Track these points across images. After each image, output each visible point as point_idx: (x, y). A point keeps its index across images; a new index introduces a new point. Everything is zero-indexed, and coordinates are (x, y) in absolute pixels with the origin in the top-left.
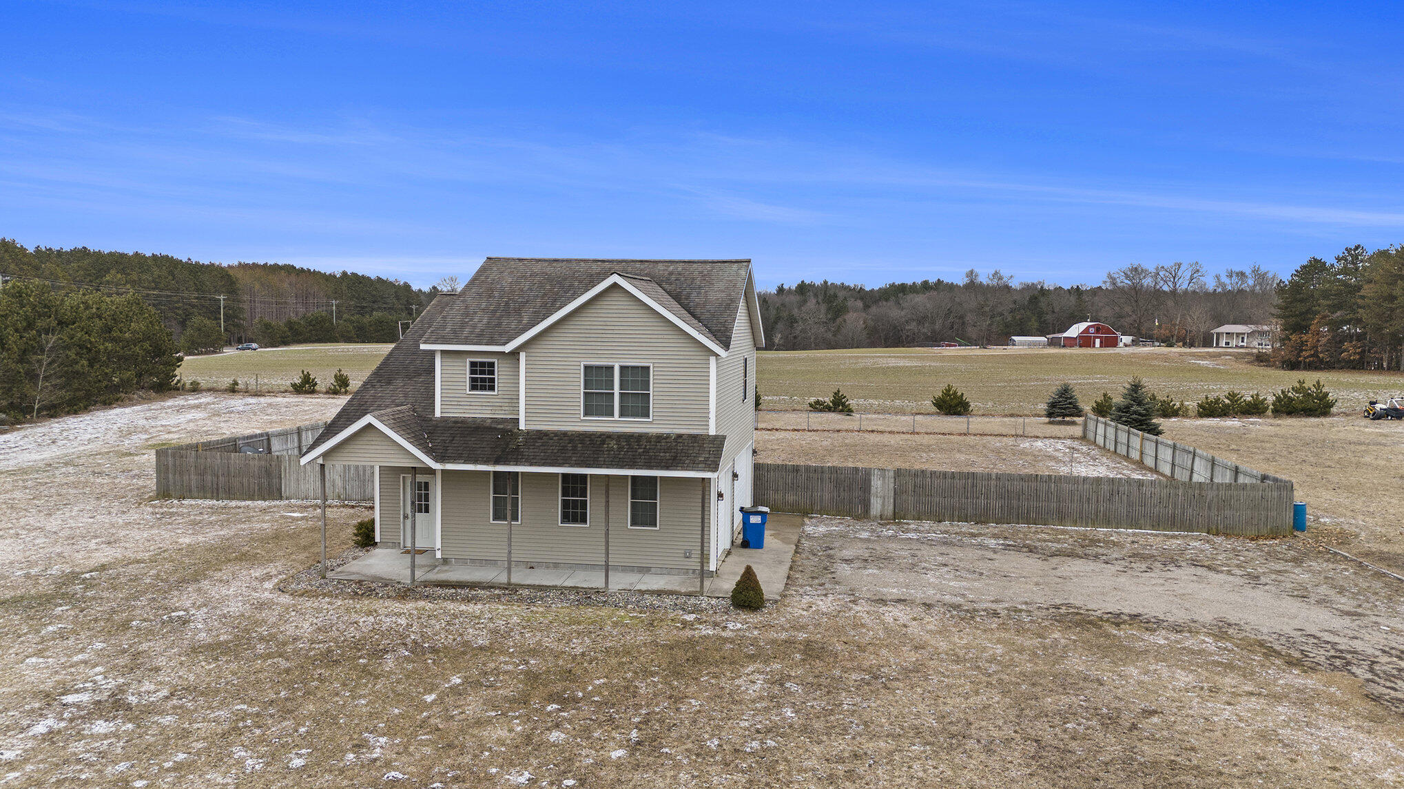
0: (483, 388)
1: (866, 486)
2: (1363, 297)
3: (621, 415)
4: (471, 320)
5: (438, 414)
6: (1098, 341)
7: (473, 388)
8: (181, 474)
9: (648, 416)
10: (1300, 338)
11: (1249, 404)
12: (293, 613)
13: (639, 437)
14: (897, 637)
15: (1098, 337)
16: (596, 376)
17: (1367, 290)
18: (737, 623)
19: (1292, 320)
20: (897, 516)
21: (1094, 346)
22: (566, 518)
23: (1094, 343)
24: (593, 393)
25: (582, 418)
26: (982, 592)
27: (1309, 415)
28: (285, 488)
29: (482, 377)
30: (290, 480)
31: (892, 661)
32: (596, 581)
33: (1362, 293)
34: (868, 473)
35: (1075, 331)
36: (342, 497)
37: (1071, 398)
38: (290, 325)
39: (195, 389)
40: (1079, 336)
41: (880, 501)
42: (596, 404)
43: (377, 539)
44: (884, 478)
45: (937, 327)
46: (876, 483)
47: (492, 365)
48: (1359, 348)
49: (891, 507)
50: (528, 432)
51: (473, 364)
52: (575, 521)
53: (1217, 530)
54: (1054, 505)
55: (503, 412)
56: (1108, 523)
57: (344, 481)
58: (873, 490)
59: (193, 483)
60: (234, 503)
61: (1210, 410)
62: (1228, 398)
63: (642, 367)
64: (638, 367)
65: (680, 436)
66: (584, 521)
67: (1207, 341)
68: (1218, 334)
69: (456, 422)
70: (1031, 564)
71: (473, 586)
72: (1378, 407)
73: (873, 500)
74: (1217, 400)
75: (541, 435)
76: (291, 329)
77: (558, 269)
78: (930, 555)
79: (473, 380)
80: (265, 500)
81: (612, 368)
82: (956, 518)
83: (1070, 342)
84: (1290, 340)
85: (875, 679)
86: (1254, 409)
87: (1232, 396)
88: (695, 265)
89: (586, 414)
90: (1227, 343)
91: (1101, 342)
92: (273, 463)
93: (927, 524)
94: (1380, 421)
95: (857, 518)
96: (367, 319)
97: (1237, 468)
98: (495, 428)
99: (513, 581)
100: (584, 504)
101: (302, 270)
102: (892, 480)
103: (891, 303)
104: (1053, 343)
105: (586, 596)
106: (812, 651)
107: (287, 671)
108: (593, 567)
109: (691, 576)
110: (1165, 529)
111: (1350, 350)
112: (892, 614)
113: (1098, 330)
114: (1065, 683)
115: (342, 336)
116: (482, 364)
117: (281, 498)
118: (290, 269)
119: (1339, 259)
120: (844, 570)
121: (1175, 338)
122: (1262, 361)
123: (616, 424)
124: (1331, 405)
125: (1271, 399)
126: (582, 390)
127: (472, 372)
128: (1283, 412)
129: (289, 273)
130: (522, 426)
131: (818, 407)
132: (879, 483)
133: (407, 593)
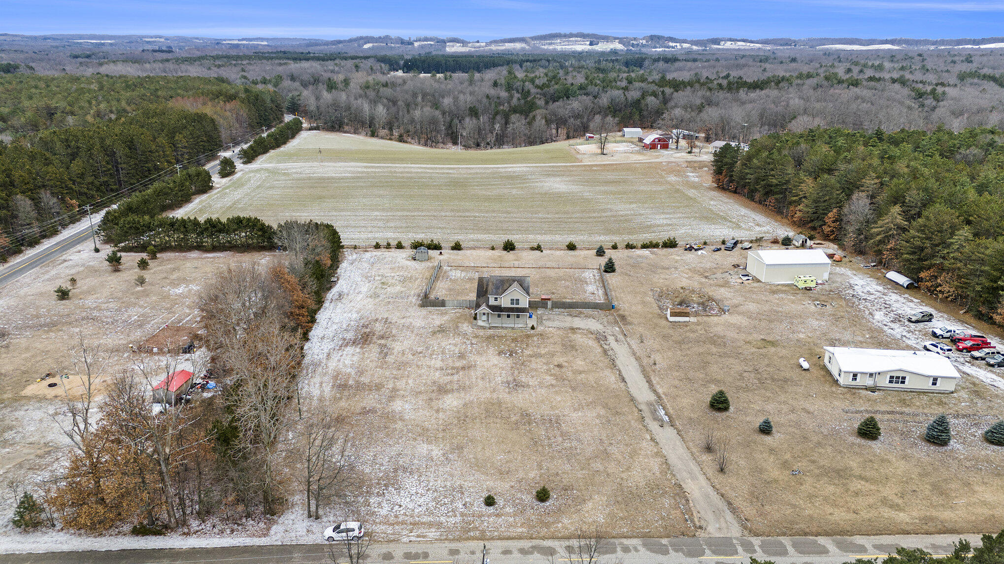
6: (659, 146)
8: (426, 303)
10: (719, 177)
13: (518, 308)
14: (551, 332)
18: (532, 332)
20: (552, 308)
21: (657, 150)
22: (508, 319)
23: (657, 147)
25: (510, 306)
26: (562, 325)
27: (671, 247)
28: (446, 305)
29: (496, 299)
31: (550, 335)
32: (512, 326)
35: (649, 140)
36: (457, 306)
40: (650, 144)
42: (512, 303)
46: (550, 302)
50: (503, 307)
57: (457, 303)
59: (429, 305)
60: (437, 308)
61: (644, 246)
66: (510, 319)
69: (493, 305)
70: (570, 318)
71: (497, 327)
74: (646, 244)
78: (556, 317)
80: (442, 307)
82: (561, 309)
85: (548, 338)
86: (656, 246)
92: (444, 301)
95: (546, 309)
98: (499, 306)
99: (502, 326)
105: (513, 328)
106: (541, 335)
111: (732, 186)
112: (551, 329)
114: (567, 337)
116: (496, 296)
120: (544, 322)
123: (515, 306)
125: (661, 243)
128: (664, 247)
131: (533, 249)
133: (490, 328)
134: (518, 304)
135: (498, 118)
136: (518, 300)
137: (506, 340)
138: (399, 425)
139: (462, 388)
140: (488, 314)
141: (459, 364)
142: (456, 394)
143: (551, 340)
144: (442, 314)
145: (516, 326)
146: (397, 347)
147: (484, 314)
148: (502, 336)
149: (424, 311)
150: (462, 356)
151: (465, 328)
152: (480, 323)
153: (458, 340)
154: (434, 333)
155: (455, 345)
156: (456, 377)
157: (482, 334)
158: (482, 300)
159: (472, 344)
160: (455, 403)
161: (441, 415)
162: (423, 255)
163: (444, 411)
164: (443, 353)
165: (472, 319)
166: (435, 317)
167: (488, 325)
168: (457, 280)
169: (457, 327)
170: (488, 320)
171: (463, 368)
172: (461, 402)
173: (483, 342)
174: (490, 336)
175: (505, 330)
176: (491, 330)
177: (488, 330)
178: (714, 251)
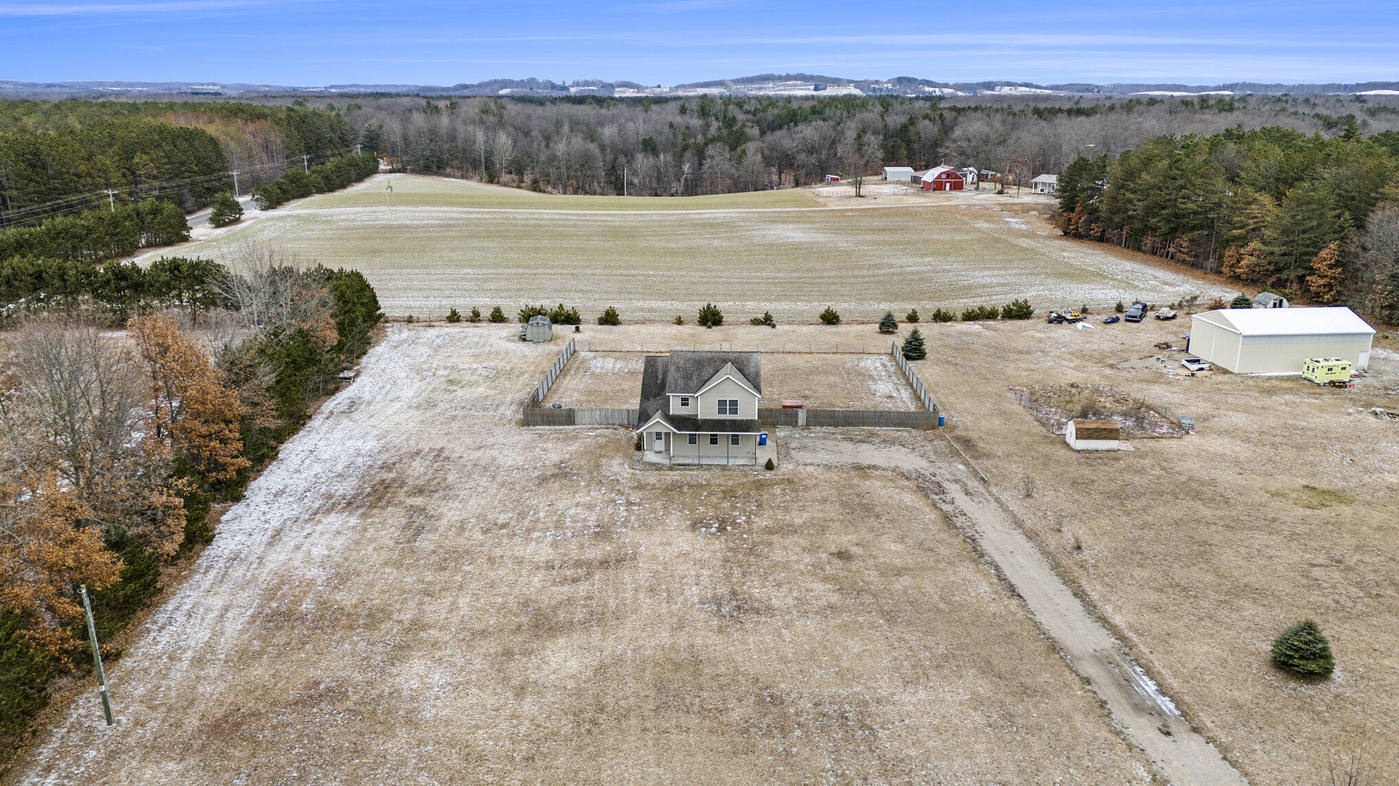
0: (685, 406)
1: (796, 413)
3: (730, 414)
4: (678, 382)
5: (672, 413)
6: (948, 185)
7: (682, 406)
8: (534, 416)
9: (737, 414)
10: (1069, 215)
11: (989, 313)
12: (645, 476)
13: (735, 422)
14: (811, 476)
15: (949, 182)
16: (722, 403)
18: (768, 474)
20: (807, 426)
21: (945, 190)
22: (711, 443)
23: (945, 187)
24: (720, 408)
25: (718, 416)
26: (833, 459)
27: (1020, 319)
28: (577, 421)
29: (685, 402)
30: (578, 418)
31: (810, 482)
32: (724, 462)
35: (933, 174)
36: (599, 423)
37: (892, 320)
40: (934, 182)
41: (801, 419)
42: (722, 411)
43: (645, 448)
44: (803, 410)
45: (823, 156)
47: (688, 399)
48: (1101, 228)
49: (805, 423)
50: (701, 420)
51: (682, 399)
52: (714, 443)
53: (915, 427)
54: (861, 419)
55: (693, 413)
56: (878, 426)
57: (600, 417)
58: (799, 415)
59: (539, 420)
60: (557, 427)
61: (969, 317)
62: (978, 310)
63: (736, 400)
64: (734, 401)
65: (747, 420)
66: (717, 443)
68: (1036, 183)
69: (678, 418)
70: (848, 446)
71: (689, 465)
72: (1053, 315)
73: (799, 418)
74: (973, 312)
75: (706, 421)
78: (819, 443)
79: (682, 404)
81: (726, 401)
82: (827, 427)
83: (924, 186)
84: (1063, 216)
85: (806, 488)
86: (992, 315)
87: (981, 309)
89: (719, 414)
90: (1042, 190)
91: (950, 186)
92: (571, 412)
93: (818, 428)
95: (793, 427)
98: (691, 419)
99: (700, 463)
100: (717, 439)
102: (806, 413)
103: (783, 132)
105: (724, 468)
106: (790, 481)
108: (724, 458)
109: (749, 459)
110: (895, 428)
111: (1096, 229)
112: (810, 469)
113: (949, 175)
114: (851, 487)
115: (315, 188)
116: (685, 398)
117: (575, 424)
120: (793, 452)
123: (728, 416)
124: (1031, 313)
125: (1001, 310)
126: (718, 407)
127: (682, 401)
128: (1007, 317)
130: (699, 419)
131: (756, 322)
132: (801, 412)
133: (671, 468)
134: (734, 411)
135: (688, 154)
136: (734, 403)
137: (710, 494)
138: (398, 743)
139: (598, 618)
140: (668, 435)
141: (594, 553)
142: (578, 638)
143: (815, 494)
144: (567, 439)
145: (731, 462)
146: (450, 512)
147: (659, 436)
148: (701, 486)
149: (527, 434)
150: (603, 532)
151: (616, 469)
152: (650, 457)
153: (597, 495)
154: (543, 480)
155: (590, 507)
156: (583, 589)
157: (652, 480)
158: (652, 404)
159: (629, 503)
160: (574, 665)
161: (529, 705)
162: (541, 330)
163: (540, 689)
164: (559, 525)
165: (632, 450)
166: (549, 445)
167: (667, 462)
168: (606, 374)
169: (598, 466)
170: (667, 450)
171: (604, 563)
172: (592, 660)
173: (657, 498)
174: (672, 485)
175: (706, 472)
176: (676, 473)
177: (667, 472)
178: (1106, 323)
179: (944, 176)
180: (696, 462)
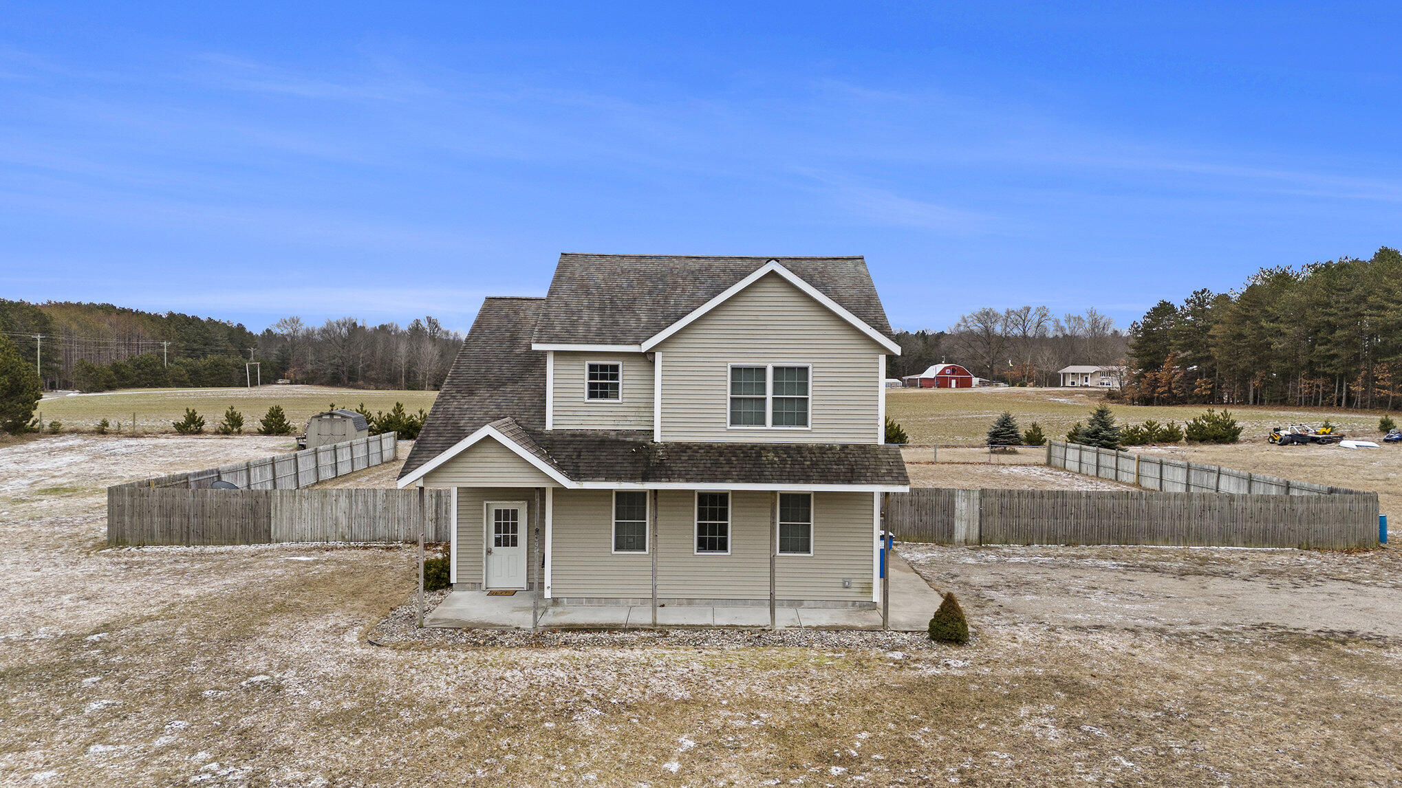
0: (604, 395)
1: (949, 509)
2: (1213, 337)
3: (774, 424)
4: (581, 318)
5: (549, 426)
6: (954, 382)
7: (592, 395)
8: (141, 515)
9: (806, 424)
10: (1155, 375)
11: (1164, 432)
12: (413, 671)
13: (799, 449)
15: (953, 378)
16: (745, 378)
17: (1216, 330)
19: (1147, 359)
20: (983, 541)
21: (950, 387)
22: (702, 545)
23: (950, 384)
24: (741, 399)
25: (729, 428)
27: (1220, 443)
28: (276, 529)
30: (281, 519)
31: (1162, 694)
32: (758, 617)
33: (1211, 332)
34: (951, 494)
35: (932, 372)
36: (347, 537)
37: (1012, 427)
38: (116, 368)
39: (55, 431)
41: (964, 524)
42: (744, 411)
43: (453, 580)
44: (969, 499)
46: (961, 505)
47: (615, 368)
48: (1210, 384)
49: (977, 531)
50: (666, 445)
51: (592, 367)
52: (712, 548)
53: (1308, 544)
54: (1145, 524)
55: (628, 423)
56: (1200, 541)
57: (350, 518)
58: (957, 513)
59: (156, 527)
60: (210, 549)
61: (1131, 438)
62: (1146, 427)
63: (800, 368)
64: (794, 368)
65: (844, 447)
66: (724, 547)
67: (1054, 381)
68: (1064, 374)
69: (574, 435)
71: (611, 628)
72: (1283, 433)
73: (957, 524)
74: (1136, 430)
75: (682, 448)
76: (117, 372)
77: (650, 266)
78: (1065, 578)
79: (591, 386)
80: (248, 543)
81: (762, 370)
82: (1045, 541)
83: (927, 383)
84: (1145, 377)
86: (1170, 437)
87: (1150, 425)
88: (803, 262)
89: (732, 423)
90: (1073, 383)
91: (957, 383)
92: (261, 501)
93: (1019, 548)
94: (1288, 447)
95: (941, 544)
96: (202, 362)
97: (1288, 483)
98: (624, 441)
99: (659, 621)
100: (723, 530)
101: (123, 311)
102: (978, 502)
104: (912, 384)
105: (758, 636)
106: (1067, 687)
107: (461, 742)
108: (758, 602)
109: (851, 609)
110: (1256, 546)
111: (1202, 386)
113: (953, 371)
115: (175, 381)
116: (604, 368)
117: (270, 541)
118: (108, 309)
119: (1188, 302)
121: (1026, 378)
122: (1113, 398)
124: (1238, 431)
125: (1184, 427)
126: (729, 396)
127: (592, 377)
128: (1196, 440)
129: (110, 314)
130: (658, 438)
132: (964, 505)
133: (537, 640)
134: (795, 410)
136: (791, 380)
145: (785, 618)
147: (505, 527)
148: (665, 705)
151: (304, 647)
152: (461, 606)
162: (338, 429)
165: (409, 590)
167: (525, 620)
169: (236, 641)
174: (527, 705)
175: (683, 653)
176: (553, 655)
177: (513, 655)
178: (1386, 441)
179: (948, 371)
180: (643, 617)
